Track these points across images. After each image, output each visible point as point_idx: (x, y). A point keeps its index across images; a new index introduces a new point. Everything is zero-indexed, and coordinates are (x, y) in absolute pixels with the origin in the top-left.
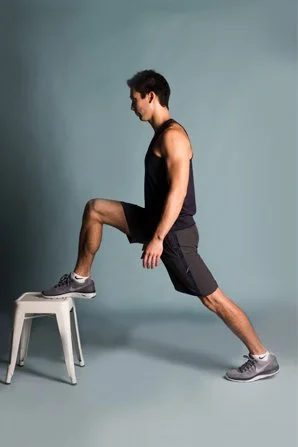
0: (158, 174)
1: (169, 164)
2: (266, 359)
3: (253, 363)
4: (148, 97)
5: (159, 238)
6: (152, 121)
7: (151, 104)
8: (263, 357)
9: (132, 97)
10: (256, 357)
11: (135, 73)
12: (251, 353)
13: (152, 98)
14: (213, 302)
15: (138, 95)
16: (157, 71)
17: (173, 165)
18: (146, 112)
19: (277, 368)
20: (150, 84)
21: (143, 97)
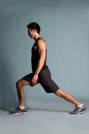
0: (36, 54)
1: (39, 51)
2: (81, 107)
3: (77, 109)
4: (33, 30)
5: (36, 74)
6: (35, 38)
7: (34, 33)
8: (81, 106)
9: (28, 30)
10: (78, 106)
11: (29, 23)
12: (76, 106)
13: (34, 31)
14: (59, 94)
15: (30, 30)
16: (36, 23)
17: (40, 51)
18: (32, 35)
19: (86, 109)
20: (34, 26)
21: (32, 30)
